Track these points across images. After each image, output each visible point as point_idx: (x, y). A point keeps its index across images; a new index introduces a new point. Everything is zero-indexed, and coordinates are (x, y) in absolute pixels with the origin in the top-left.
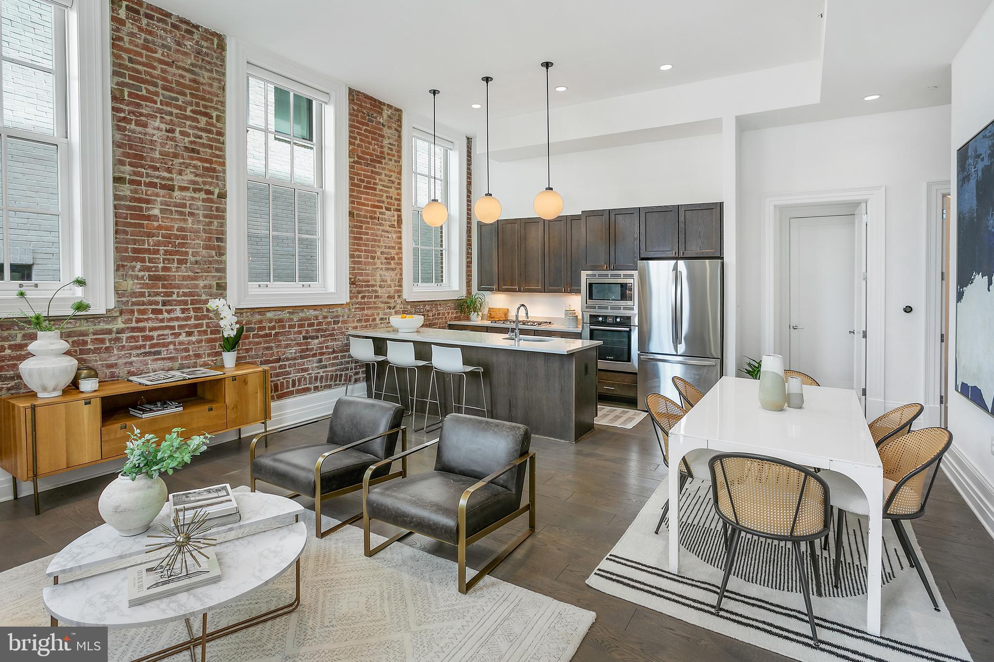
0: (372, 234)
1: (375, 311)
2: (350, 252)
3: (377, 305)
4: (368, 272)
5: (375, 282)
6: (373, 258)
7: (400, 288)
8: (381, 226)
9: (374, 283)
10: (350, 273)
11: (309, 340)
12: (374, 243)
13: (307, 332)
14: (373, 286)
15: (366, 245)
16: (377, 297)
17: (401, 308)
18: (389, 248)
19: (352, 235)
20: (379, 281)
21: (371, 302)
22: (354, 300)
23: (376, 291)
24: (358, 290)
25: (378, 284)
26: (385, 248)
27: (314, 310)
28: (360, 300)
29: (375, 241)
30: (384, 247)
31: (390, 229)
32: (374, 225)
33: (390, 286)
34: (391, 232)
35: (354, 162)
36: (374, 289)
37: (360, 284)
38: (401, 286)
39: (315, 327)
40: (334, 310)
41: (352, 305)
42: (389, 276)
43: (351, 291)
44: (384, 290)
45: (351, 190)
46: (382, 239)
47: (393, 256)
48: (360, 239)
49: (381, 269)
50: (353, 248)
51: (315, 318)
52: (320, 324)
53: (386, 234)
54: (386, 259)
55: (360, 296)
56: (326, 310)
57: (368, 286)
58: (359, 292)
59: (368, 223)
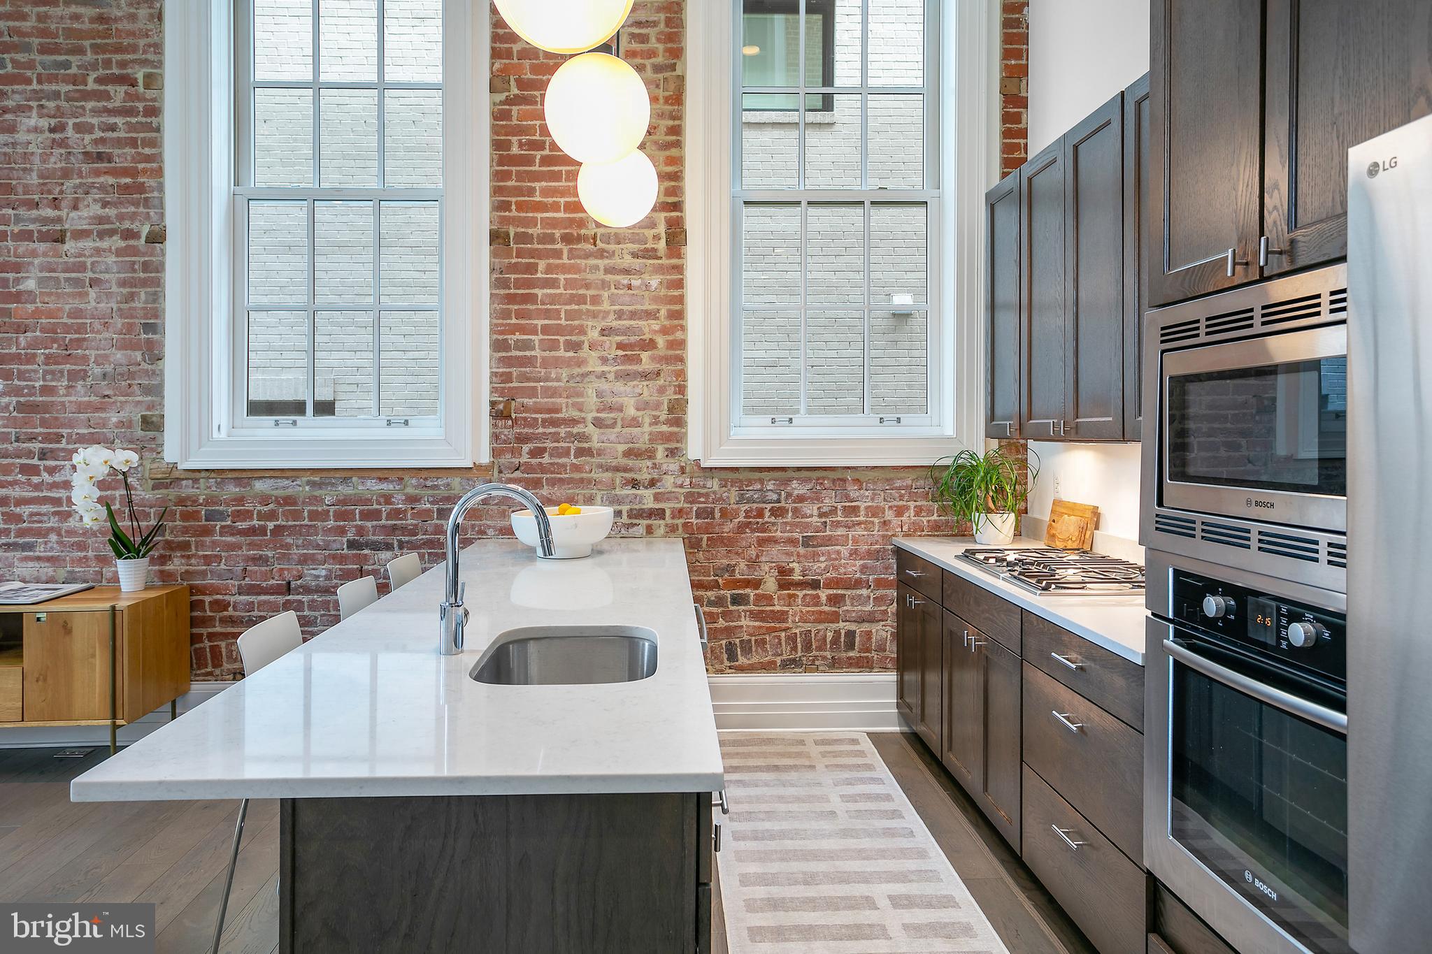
0: (569, 284)
1: (577, 491)
2: (495, 337)
3: (584, 475)
4: (555, 384)
5: (581, 410)
6: (576, 346)
7: (675, 429)
8: (602, 257)
9: (575, 414)
10: (494, 390)
11: (366, 552)
12: (576, 307)
13: (360, 531)
14: (573, 422)
15: (547, 314)
16: (587, 452)
17: (681, 486)
18: (633, 315)
19: (502, 292)
20: (594, 408)
21: (564, 466)
22: (506, 459)
23: (583, 437)
24: (520, 434)
25: (590, 417)
26: (620, 318)
27: (380, 479)
28: (525, 458)
29: (581, 300)
30: (612, 316)
31: (637, 263)
32: (580, 257)
33: (635, 423)
34: (639, 273)
35: (508, 101)
36: (575, 430)
37: (525, 419)
38: (679, 422)
39: (383, 522)
40: (440, 482)
41: (500, 472)
42: (628, 396)
43: (495, 437)
44: (612, 434)
45: (498, 176)
46: (606, 294)
47: (647, 337)
48: (531, 299)
49: (603, 375)
50: (502, 325)
51: (382, 500)
52: (396, 514)
53: (624, 280)
54: (620, 346)
55: (526, 448)
56: (414, 481)
57: (554, 423)
58: (522, 439)
59: (557, 254)
